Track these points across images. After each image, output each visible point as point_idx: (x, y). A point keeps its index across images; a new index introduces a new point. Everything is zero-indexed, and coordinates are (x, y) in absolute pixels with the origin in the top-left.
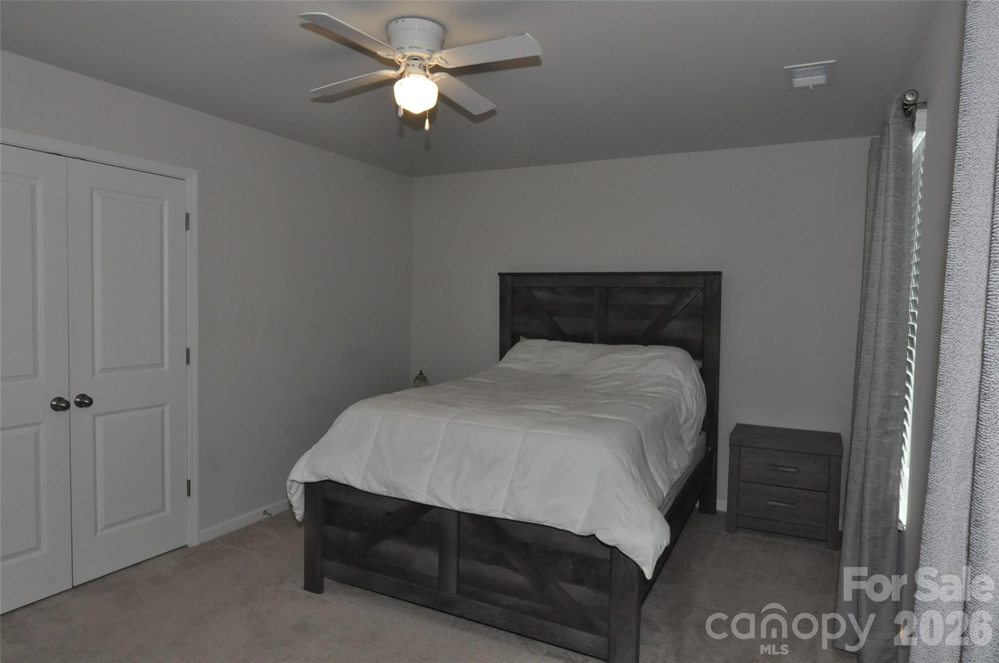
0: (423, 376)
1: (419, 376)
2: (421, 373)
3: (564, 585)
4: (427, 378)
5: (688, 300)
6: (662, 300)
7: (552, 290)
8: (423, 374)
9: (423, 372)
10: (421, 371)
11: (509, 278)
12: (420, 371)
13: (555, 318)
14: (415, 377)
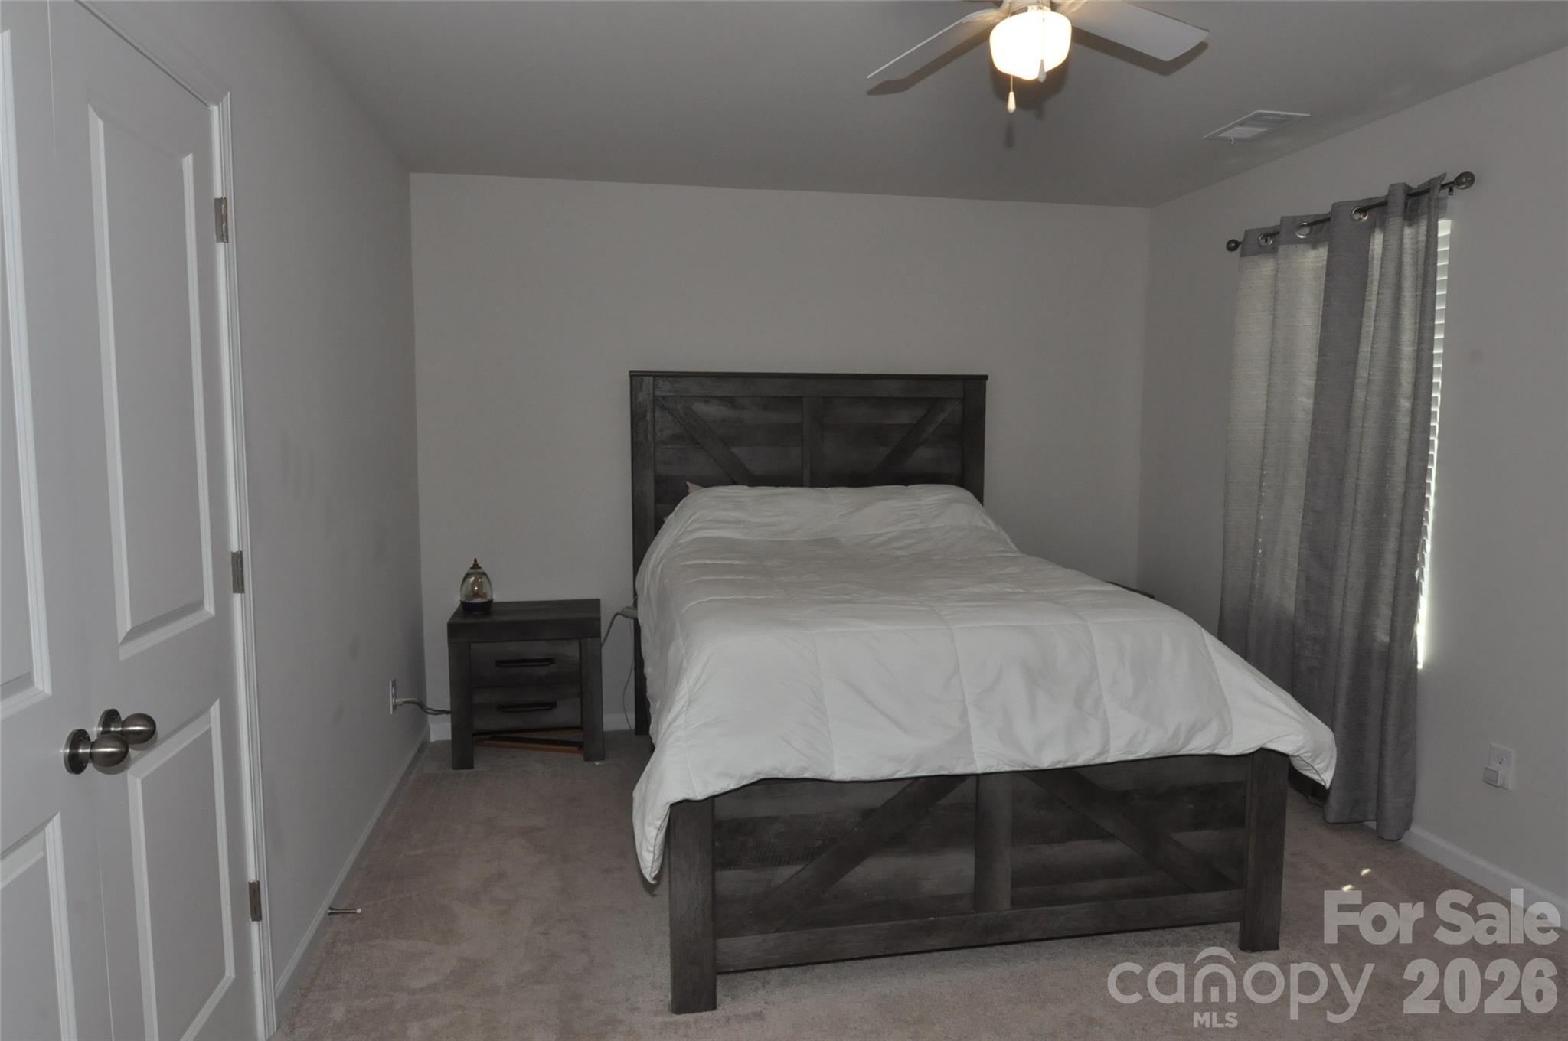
0: (479, 571)
1: (472, 571)
2: (476, 566)
3: (1179, 836)
4: (488, 574)
5: (941, 417)
6: (905, 417)
7: (730, 401)
8: (480, 568)
9: (478, 562)
10: (475, 561)
11: (649, 380)
12: (473, 562)
13: (735, 450)
14: (464, 575)
